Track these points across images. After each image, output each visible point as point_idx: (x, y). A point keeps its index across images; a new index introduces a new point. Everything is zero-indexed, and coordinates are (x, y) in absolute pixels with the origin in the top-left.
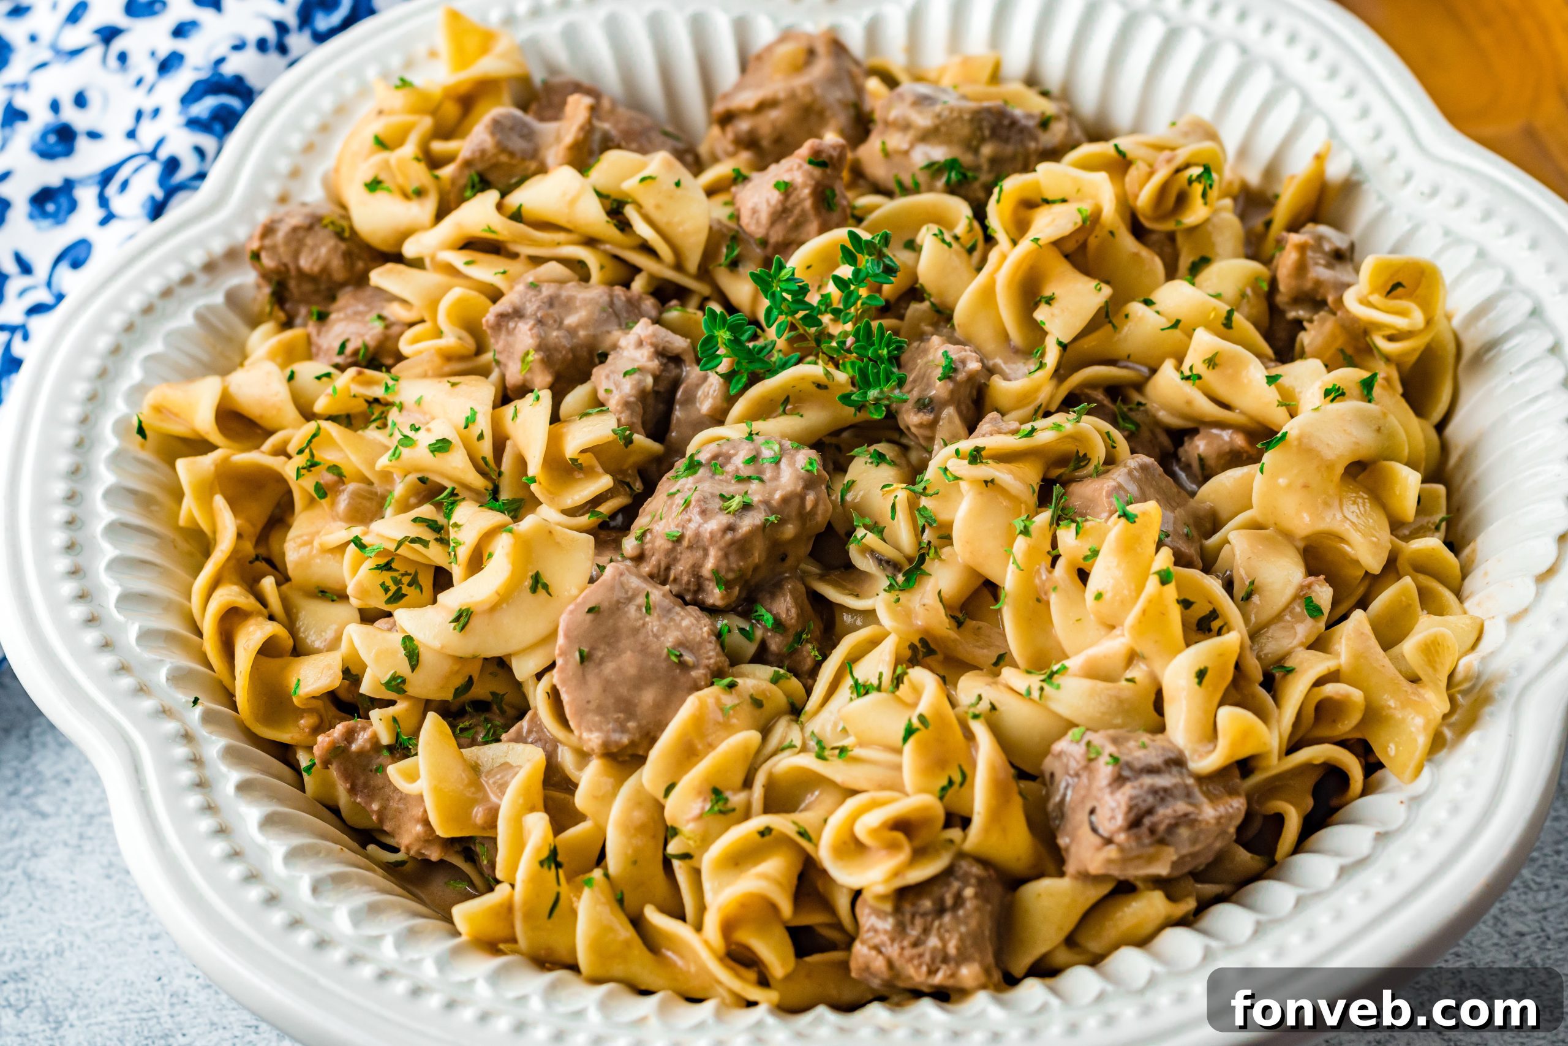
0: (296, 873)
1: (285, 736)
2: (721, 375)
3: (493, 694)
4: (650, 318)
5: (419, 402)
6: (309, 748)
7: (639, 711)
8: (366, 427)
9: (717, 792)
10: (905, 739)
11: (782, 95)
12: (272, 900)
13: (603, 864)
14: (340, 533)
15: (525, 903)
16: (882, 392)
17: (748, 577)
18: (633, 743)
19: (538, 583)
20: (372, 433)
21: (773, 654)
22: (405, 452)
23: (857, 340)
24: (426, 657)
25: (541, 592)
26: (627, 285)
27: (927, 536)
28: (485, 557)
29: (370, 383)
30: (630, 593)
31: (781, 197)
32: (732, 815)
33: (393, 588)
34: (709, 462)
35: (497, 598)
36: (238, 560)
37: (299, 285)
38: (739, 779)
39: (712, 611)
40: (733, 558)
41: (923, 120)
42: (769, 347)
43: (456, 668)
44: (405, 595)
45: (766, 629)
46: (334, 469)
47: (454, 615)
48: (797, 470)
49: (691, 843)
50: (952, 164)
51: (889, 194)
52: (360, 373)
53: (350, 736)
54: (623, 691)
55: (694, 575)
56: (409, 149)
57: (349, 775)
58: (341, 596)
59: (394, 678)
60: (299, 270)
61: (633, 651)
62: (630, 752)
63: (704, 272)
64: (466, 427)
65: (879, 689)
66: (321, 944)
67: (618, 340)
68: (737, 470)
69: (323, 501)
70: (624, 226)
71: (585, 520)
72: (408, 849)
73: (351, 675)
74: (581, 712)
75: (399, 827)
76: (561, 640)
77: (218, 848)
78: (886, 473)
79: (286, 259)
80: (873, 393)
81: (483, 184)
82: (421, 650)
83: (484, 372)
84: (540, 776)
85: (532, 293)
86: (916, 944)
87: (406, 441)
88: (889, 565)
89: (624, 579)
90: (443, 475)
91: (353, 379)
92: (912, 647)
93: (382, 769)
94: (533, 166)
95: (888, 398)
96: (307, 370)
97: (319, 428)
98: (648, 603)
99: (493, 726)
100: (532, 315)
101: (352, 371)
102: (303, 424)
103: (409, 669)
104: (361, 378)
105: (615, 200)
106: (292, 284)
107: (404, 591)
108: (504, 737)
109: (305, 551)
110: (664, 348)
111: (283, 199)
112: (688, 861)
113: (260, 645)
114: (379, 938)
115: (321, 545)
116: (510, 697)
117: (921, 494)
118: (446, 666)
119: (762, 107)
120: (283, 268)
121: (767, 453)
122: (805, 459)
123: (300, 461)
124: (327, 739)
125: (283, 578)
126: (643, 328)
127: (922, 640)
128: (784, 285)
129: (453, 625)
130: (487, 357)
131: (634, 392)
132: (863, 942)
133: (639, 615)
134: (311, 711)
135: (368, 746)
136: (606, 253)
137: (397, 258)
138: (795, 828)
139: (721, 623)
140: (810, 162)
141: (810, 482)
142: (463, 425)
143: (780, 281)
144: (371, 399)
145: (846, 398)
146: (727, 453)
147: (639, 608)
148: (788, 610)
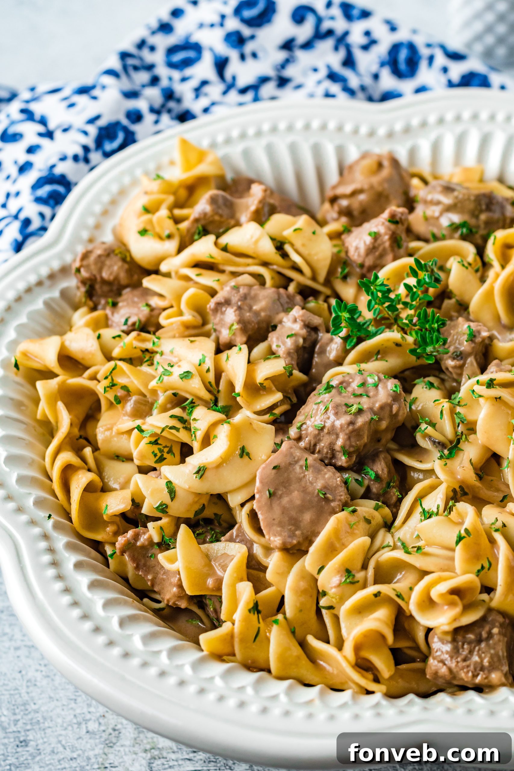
0: (110, 614)
1: (99, 537)
2: (341, 338)
3: (216, 514)
4: (300, 306)
5: (172, 352)
6: (113, 544)
7: (302, 525)
8: (141, 364)
9: (348, 571)
10: (457, 543)
11: (366, 186)
12: (97, 630)
13: (282, 610)
14: (128, 423)
15: (241, 633)
16: (434, 348)
17: (360, 451)
18: (299, 543)
19: (244, 453)
20: (145, 368)
21: (374, 494)
22: (166, 378)
23: (419, 319)
24: (180, 493)
25: (246, 458)
26: (286, 288)
27: (460, 429)
28: (212, 437)
29: (144, 340)
30: (296, 459)
31: (373, 241)
32: (357, 584)
33: (159, 455)
34: (337, 386)
35: (221, 460)
36: (70, 438)
37: (101, 287)
38: (359, 565)
39: (340, 469)
40: (353, 440)
41: (447, 200)
42: (368, 323)
43: (196, 499)
44: (165, 459)
45: (370, 479)
46: (125, 388)
47: (196, 470)
48: (388, 391)
49: (334, 600)
50: (464, 225)
51: (427, 241)
52: (139, 335)
53: (136, 537)
54: (293, 513)
55: (330, 449)
56: (163, 212)
57: (134, 559)
58: (130, 459)
59: (161, 505)
60: (102, 278)
61: (298, 491)
62: (297, 548)
63: (328, 282)
64: (200, 365)
65: (437, 514)
66: (126, 655)
67: (283, 318)
68: (354, 390)
69: (118, 406)
70: (285, 255)
71: (267, 417)
72: (168, 601)
73: (136, 504)
74: (270, 525)
75: (163, 589)
76: (258, 483)
77: (66, 599)
78: (435, 394)
79: (95, 272)
80: (429, 349)
81: (205, 232)
82: (177, 489)
83: (207, 335)
84: (245, 561)
85: (234, 292)
86: (465, 660)
87: (167, 373)
88: (441, 445)
89: (292, 450)
90: (187, 392)
91: (135, 338)
92: (454, 491)
93: (156, 556)
94: (232, 222)
95: (438, 351)
96: (107, 333)
97: (116, 365)
98: (306, 464)
99: (216, 533)
100: (235, 303)
101: (134, 334)
102: (106, 363)
103: (170, 500)
104: (139, 337)
105: (279, 241)
106: (97, 287)
107: (165, 456)
108: (223, 538)
109: (108, 433)
110: (309, 323)
111: (91, 241)
112: (332, 611)
113: (85, 485)
114: (159, 652)
115: (117, 430)
116: (225, 516)
117: (457, 405)
118: (191, 499)
119: (354, 193)
120: (93, 277)
121: (370, 380)
122: (392, 385)
123: (106, 383)
124: (124, 539)
125: (96, 449)
126: (297, 312)
127: (460, 487)
128: (378, 288)
129: (195, 475)
130: (209, 327)
131: (293, 347)
132: (434, 658)
133: (301, 471)
134: (112, 523)
135: (147, 543)
136: (273, 270)
137: (157, 272)
138: (395, 593)
139: (346, 476)
140: (390, 221)
141: (396, 397)
142: (198, 365)
143: (376, 285)
144: (144, 350)
145: (413, 351)
146: (348, 381)
147: (301, 467)
148: (383, 470)
